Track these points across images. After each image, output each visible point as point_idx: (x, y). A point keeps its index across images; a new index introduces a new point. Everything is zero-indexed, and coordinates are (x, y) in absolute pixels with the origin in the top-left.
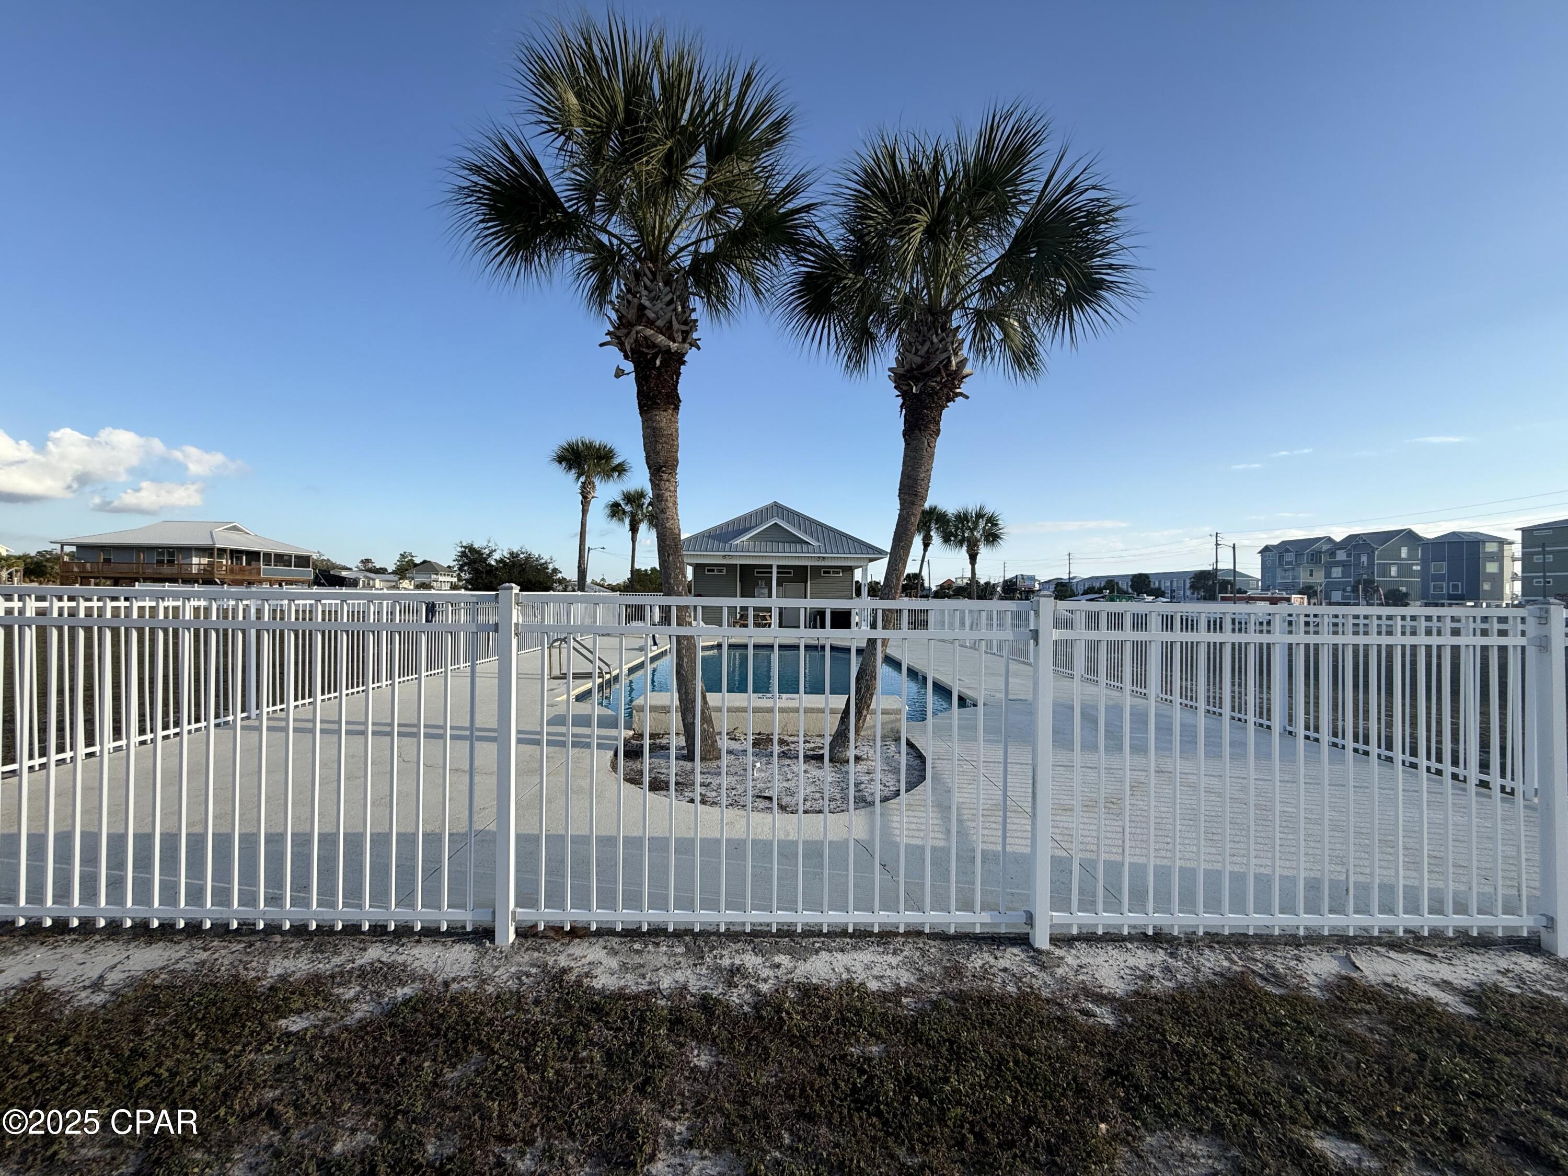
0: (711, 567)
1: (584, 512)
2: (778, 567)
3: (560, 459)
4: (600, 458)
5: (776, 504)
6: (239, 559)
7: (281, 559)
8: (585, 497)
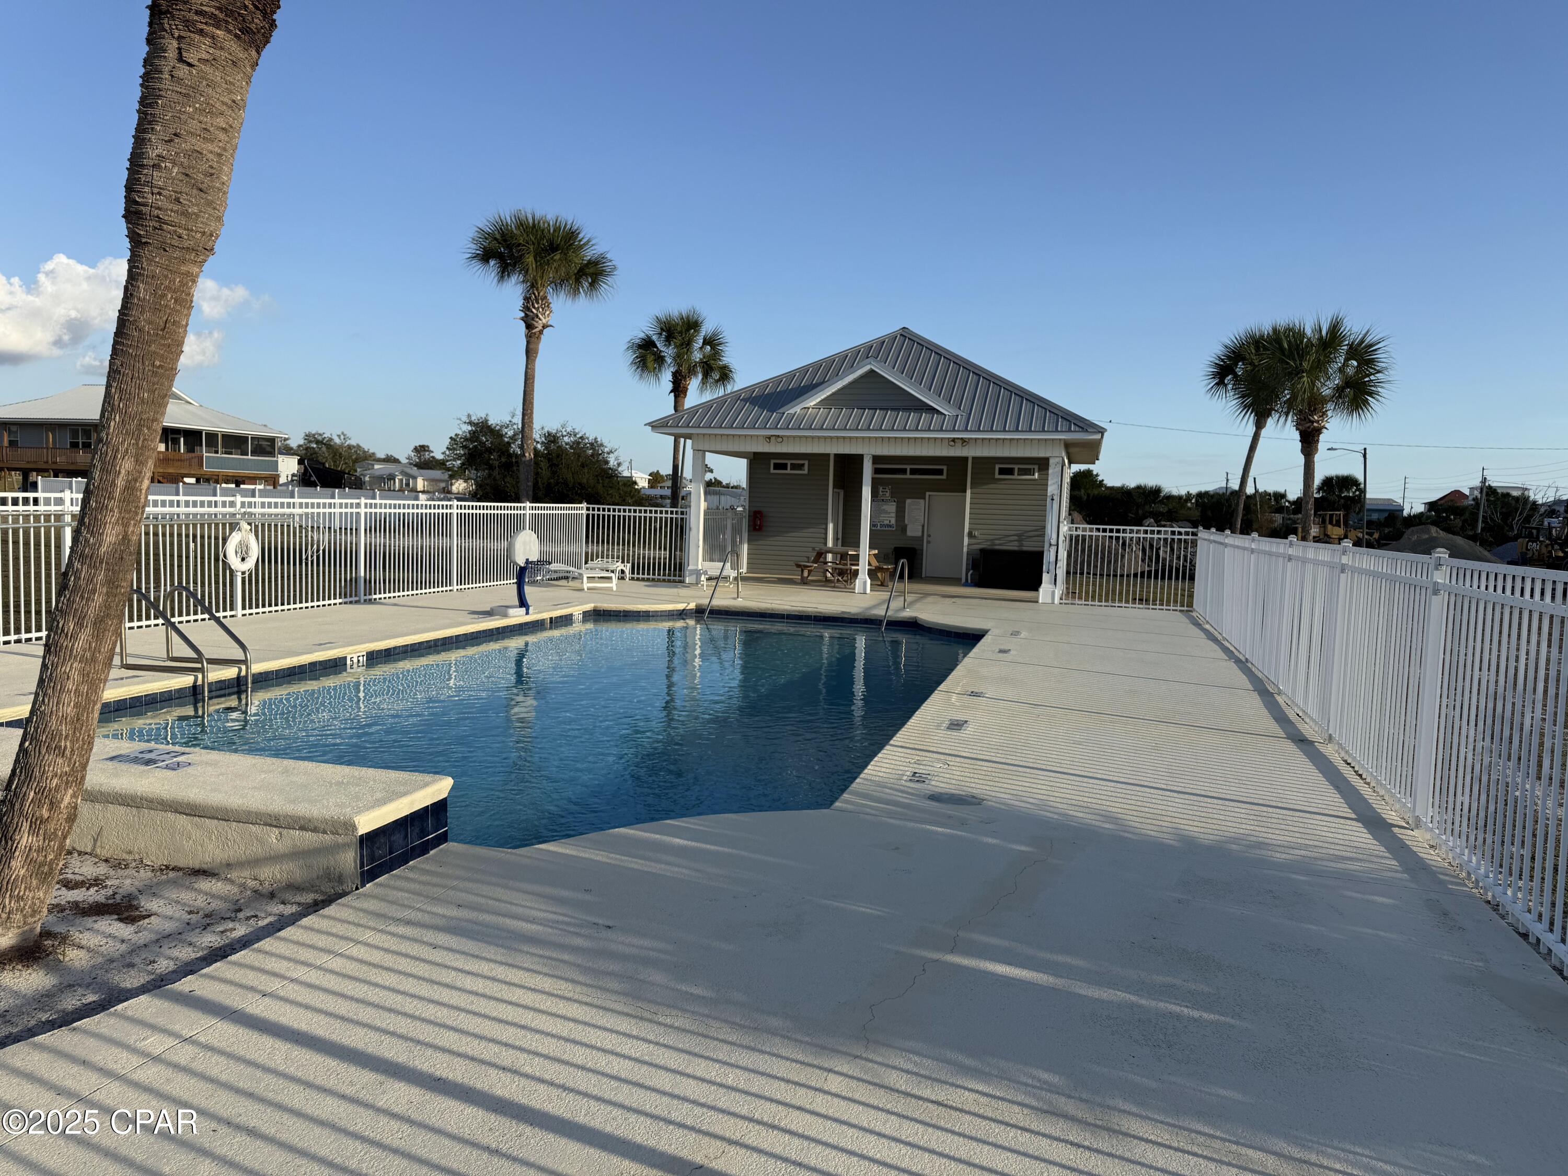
0: (781, 461)
1: (530, 353)
2: (876, 459)
3: (485, 256)
4: (553, 248)
5: (905, 335)
6: (176, 442)
7: (235, 442)
8: (529, 327)
